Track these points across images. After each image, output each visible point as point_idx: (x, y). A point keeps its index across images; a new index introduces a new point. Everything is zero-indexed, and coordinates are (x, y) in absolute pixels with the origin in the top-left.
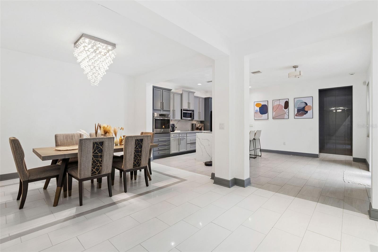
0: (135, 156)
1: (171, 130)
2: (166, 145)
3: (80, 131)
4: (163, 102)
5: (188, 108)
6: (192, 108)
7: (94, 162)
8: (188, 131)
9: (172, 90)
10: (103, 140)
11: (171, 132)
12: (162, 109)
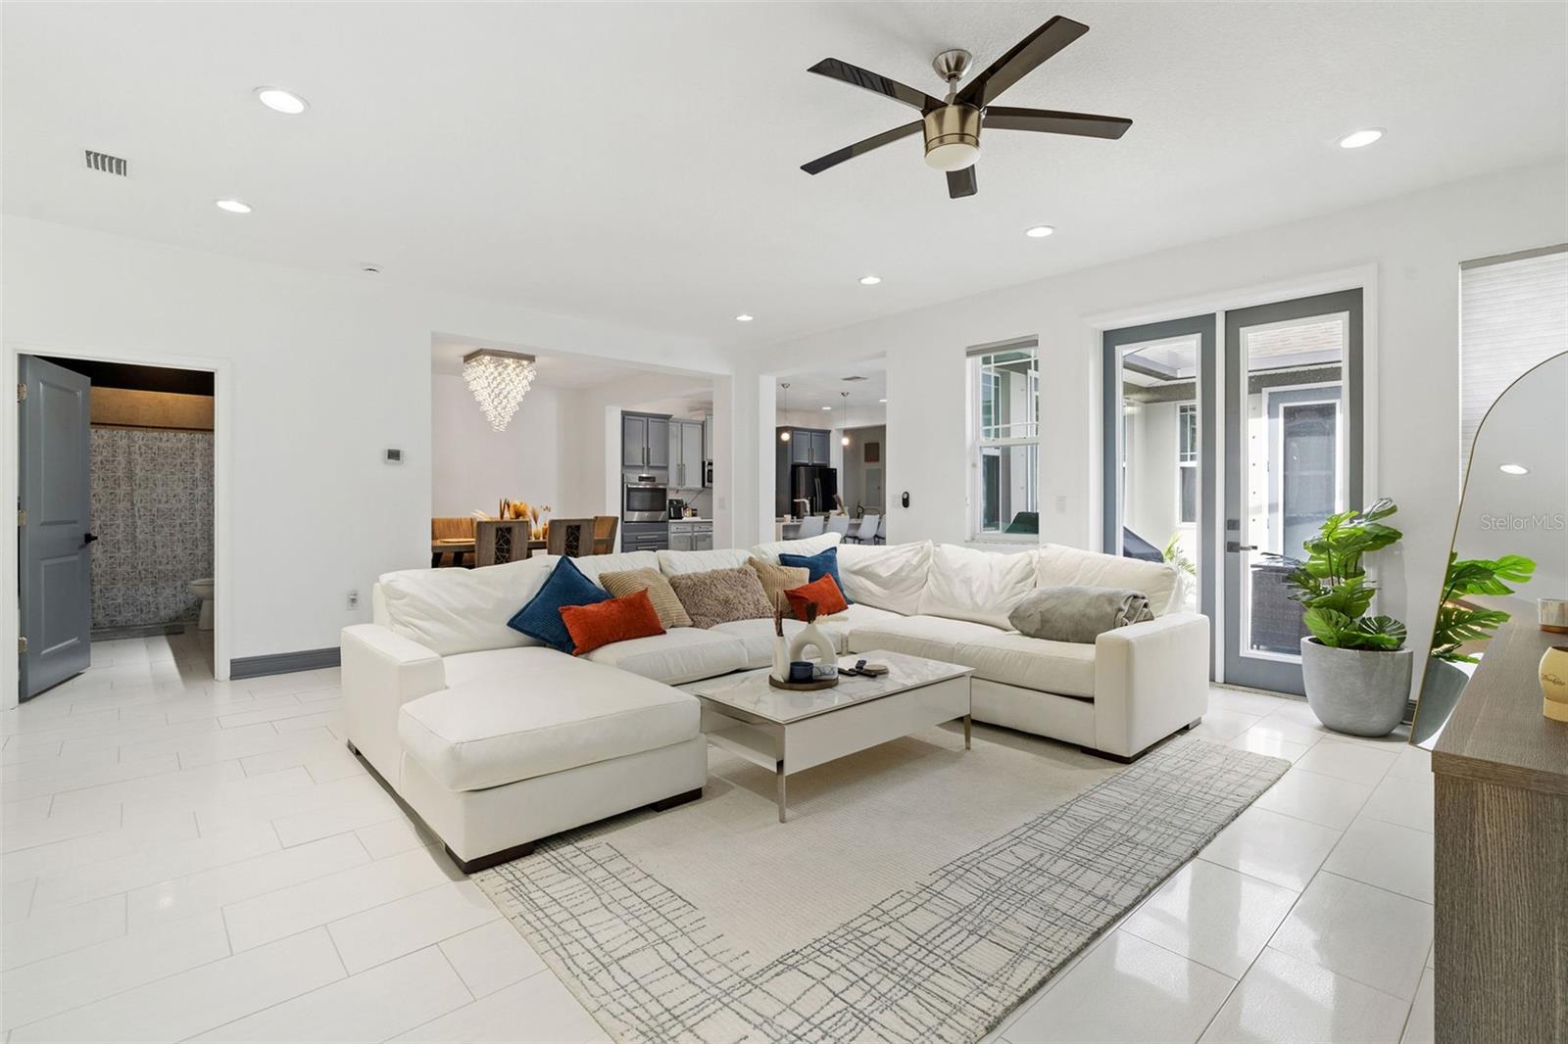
1: (672, 516)
4: (649, 447)
9: (673, 415)
10: (513, 524)
11: (671, 521)
12: (646, 465)
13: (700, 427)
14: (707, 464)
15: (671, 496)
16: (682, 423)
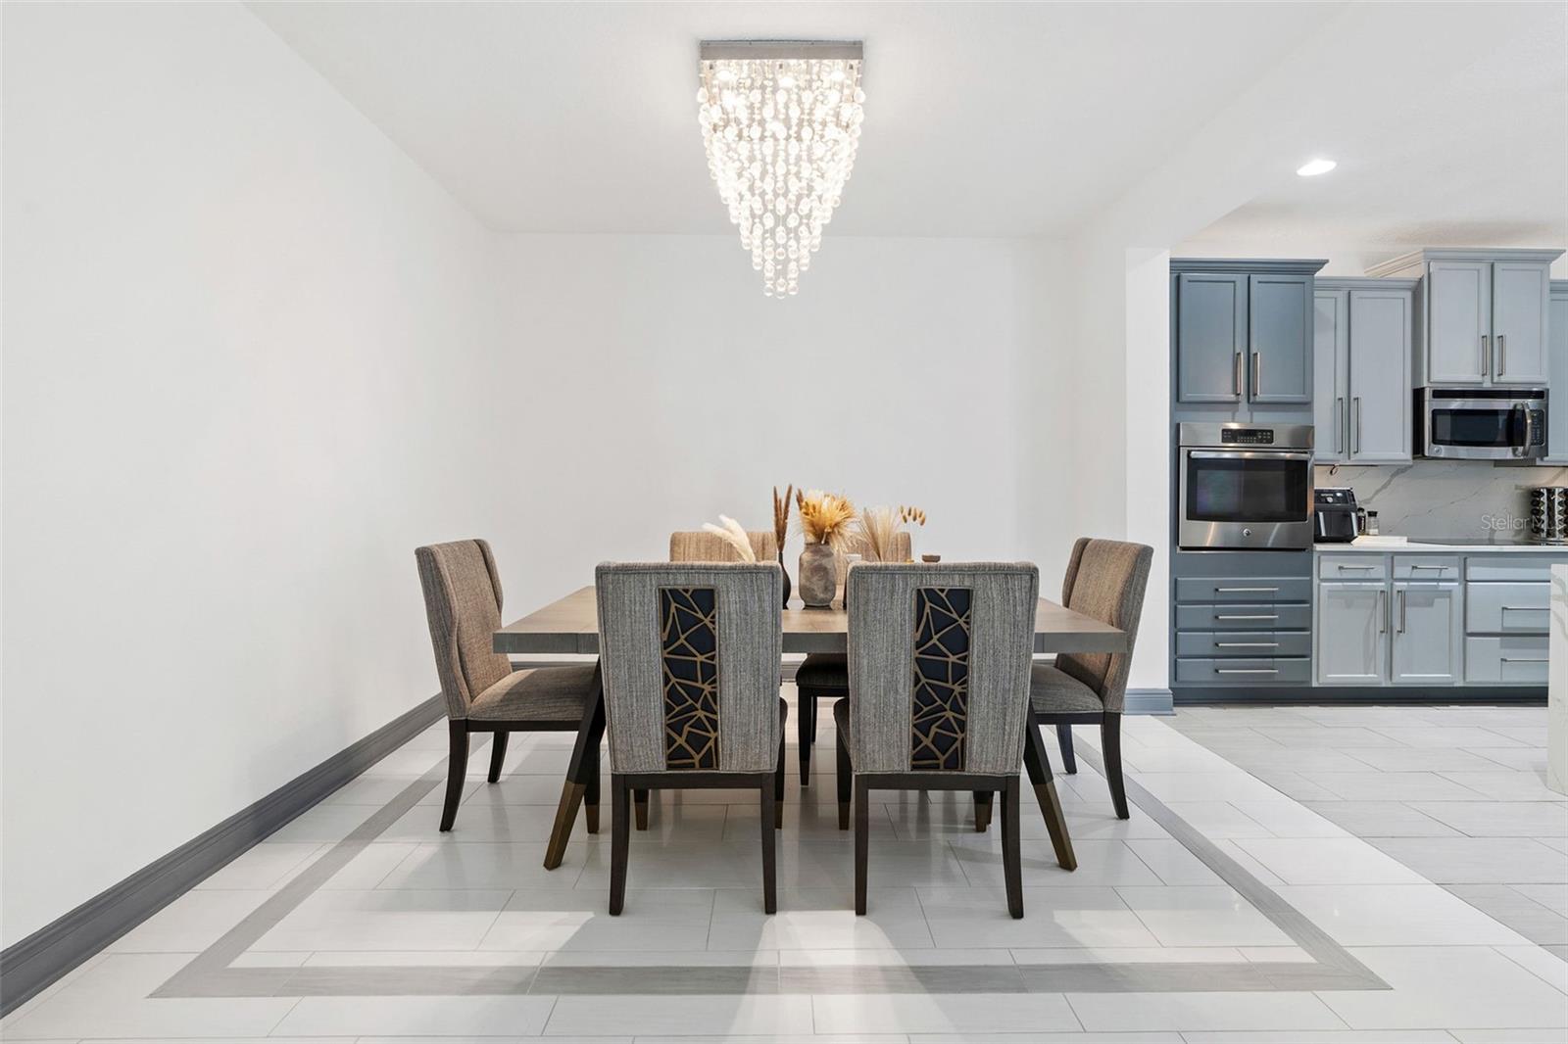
0: (922, 697)
1: (1323, 534)
2: (1277, 625)
3: (721, 524)
4: (1253, 351)
5: (1478, 378)
6: (1518, 372)
7: (672, 695)
8: (1491, 542)
9: (1321, 264)
10: (712, 582)
11: (1319, 547)
12: (1243, 398)
13: (1408, 295)
14: (1428, 395)
15: (1320, 481)
16: (1348, 290)
